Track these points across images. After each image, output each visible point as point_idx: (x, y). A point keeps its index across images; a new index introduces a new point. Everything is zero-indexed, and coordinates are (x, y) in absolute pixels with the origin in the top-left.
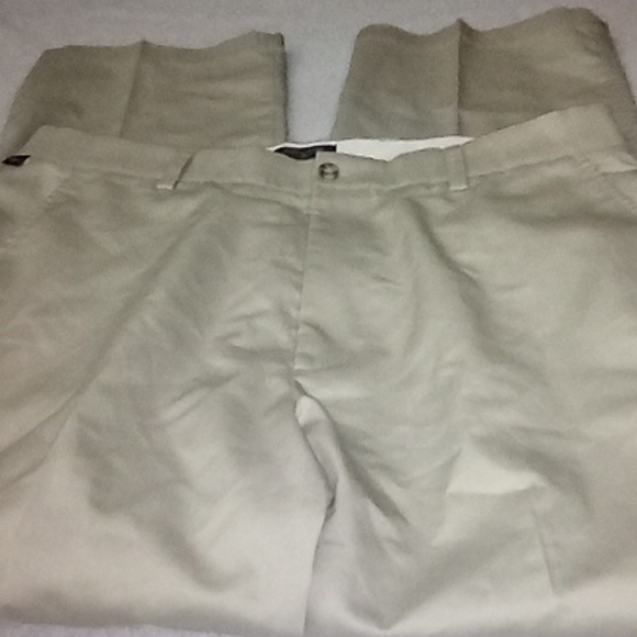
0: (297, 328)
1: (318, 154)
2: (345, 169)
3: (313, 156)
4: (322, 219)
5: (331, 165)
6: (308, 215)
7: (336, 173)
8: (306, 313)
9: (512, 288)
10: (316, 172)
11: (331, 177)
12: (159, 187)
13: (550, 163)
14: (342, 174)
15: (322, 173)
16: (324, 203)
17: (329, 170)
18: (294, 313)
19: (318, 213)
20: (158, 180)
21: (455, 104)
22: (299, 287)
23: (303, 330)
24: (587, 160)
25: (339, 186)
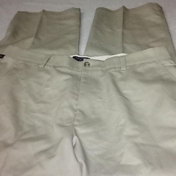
0: (76, 112)
1: (84, 59)
2: (92, 64)
3: (83, 60)
4: (85, 78)
5: (88, 62)
6: (81, 77)
7: (89, 65)
8: (79, 107)
9: (138, 101)
10: (83, 65)
11: (88, 66)
12: (40, 66)
13: (149, 63)
14: (90, 65)
15: (85, 65)
16: (85, 73)
17: (87, 64)
18: (75, 107)
19: (83, 76)
20: (40, 64)
21: (122, 28)
22: (77, 99)
23: (78, 112)
24: (160, 63)
25: (90, 68)
